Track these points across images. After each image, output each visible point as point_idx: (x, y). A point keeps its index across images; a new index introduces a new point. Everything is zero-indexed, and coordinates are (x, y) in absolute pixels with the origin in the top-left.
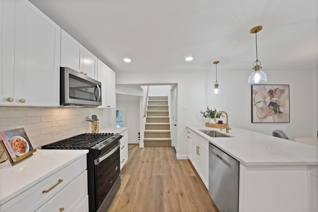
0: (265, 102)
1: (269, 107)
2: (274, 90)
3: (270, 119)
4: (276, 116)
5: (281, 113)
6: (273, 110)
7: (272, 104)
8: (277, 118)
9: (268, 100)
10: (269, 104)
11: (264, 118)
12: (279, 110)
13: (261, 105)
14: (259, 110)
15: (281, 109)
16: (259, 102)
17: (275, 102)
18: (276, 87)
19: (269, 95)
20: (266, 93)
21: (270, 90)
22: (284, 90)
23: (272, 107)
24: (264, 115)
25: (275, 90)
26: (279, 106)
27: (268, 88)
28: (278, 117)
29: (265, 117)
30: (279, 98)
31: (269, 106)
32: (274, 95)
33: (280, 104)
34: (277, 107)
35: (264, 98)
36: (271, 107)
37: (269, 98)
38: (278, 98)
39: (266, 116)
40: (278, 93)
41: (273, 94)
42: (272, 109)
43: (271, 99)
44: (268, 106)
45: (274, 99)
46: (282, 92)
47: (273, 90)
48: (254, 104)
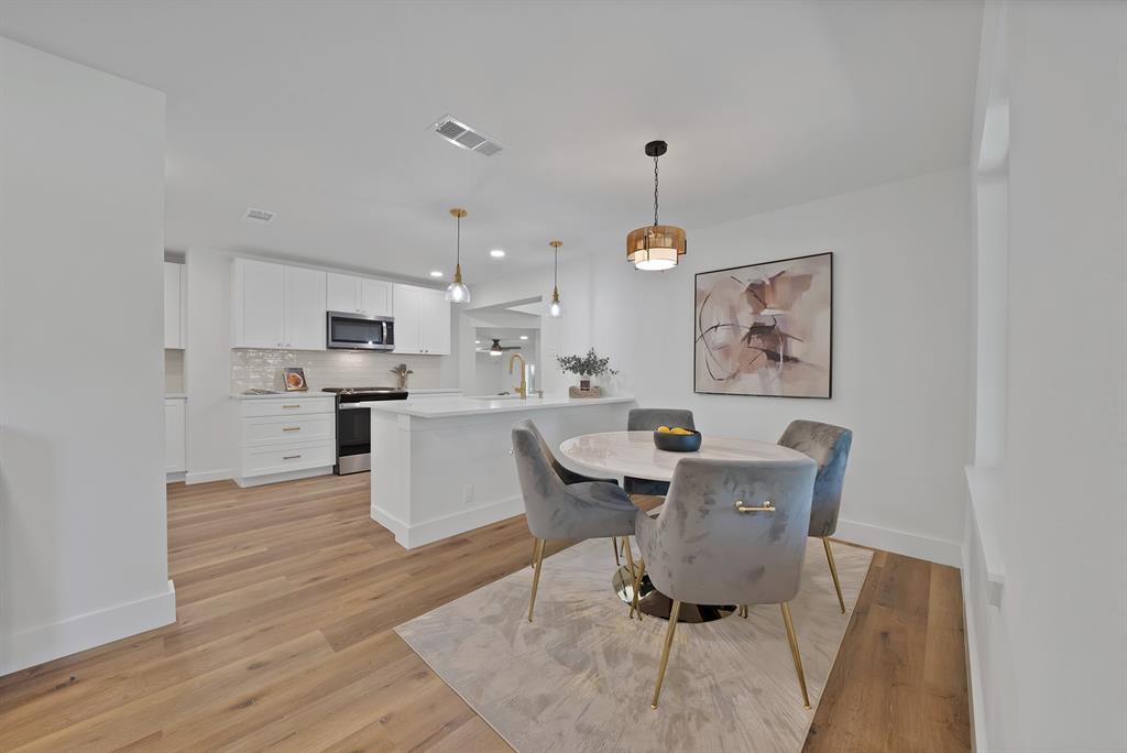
0: (735, 326)
1: (749, 342)
2: (768, 283)
3: (750, 382)
4: (772, 372)
5: (796, 360)
6: (764, 351)
7: (758, 329)
8: (777, 380)
9: (746, 320)
10: (748, 331)
11: (731, 381)
12: (785, 349)
13: (721, 336)
14: (716, 353)
15: (795, 349)
16: (716, 327)
17: (770, 323)
18: (774, 270)
19: (749, 302)
20: (738, 295)
21: (752, 285)
22: (809, 277)
23: (760, 341)
24: (730, 370)
25: (772, 280)
26: (785, 336)
27: (747, 277)
28: (781, 376)
29: (734, 376)
30: (786, 307)
31: (749, 337)
32: (769, 298)
33: (791, 332)
34: (778, 342)
35: (733, 312)
36: (756, 341)
37: (751, 310)
38: (782, 308)
39: (738, 371)
40: (782, 288)
41: (763, 294)
42: (761, 346)
43: (756, 313)
44: (744, 339)
45: (766, 312)
46: (801, 282)
47: (764, 283)
48: (699, 334)
